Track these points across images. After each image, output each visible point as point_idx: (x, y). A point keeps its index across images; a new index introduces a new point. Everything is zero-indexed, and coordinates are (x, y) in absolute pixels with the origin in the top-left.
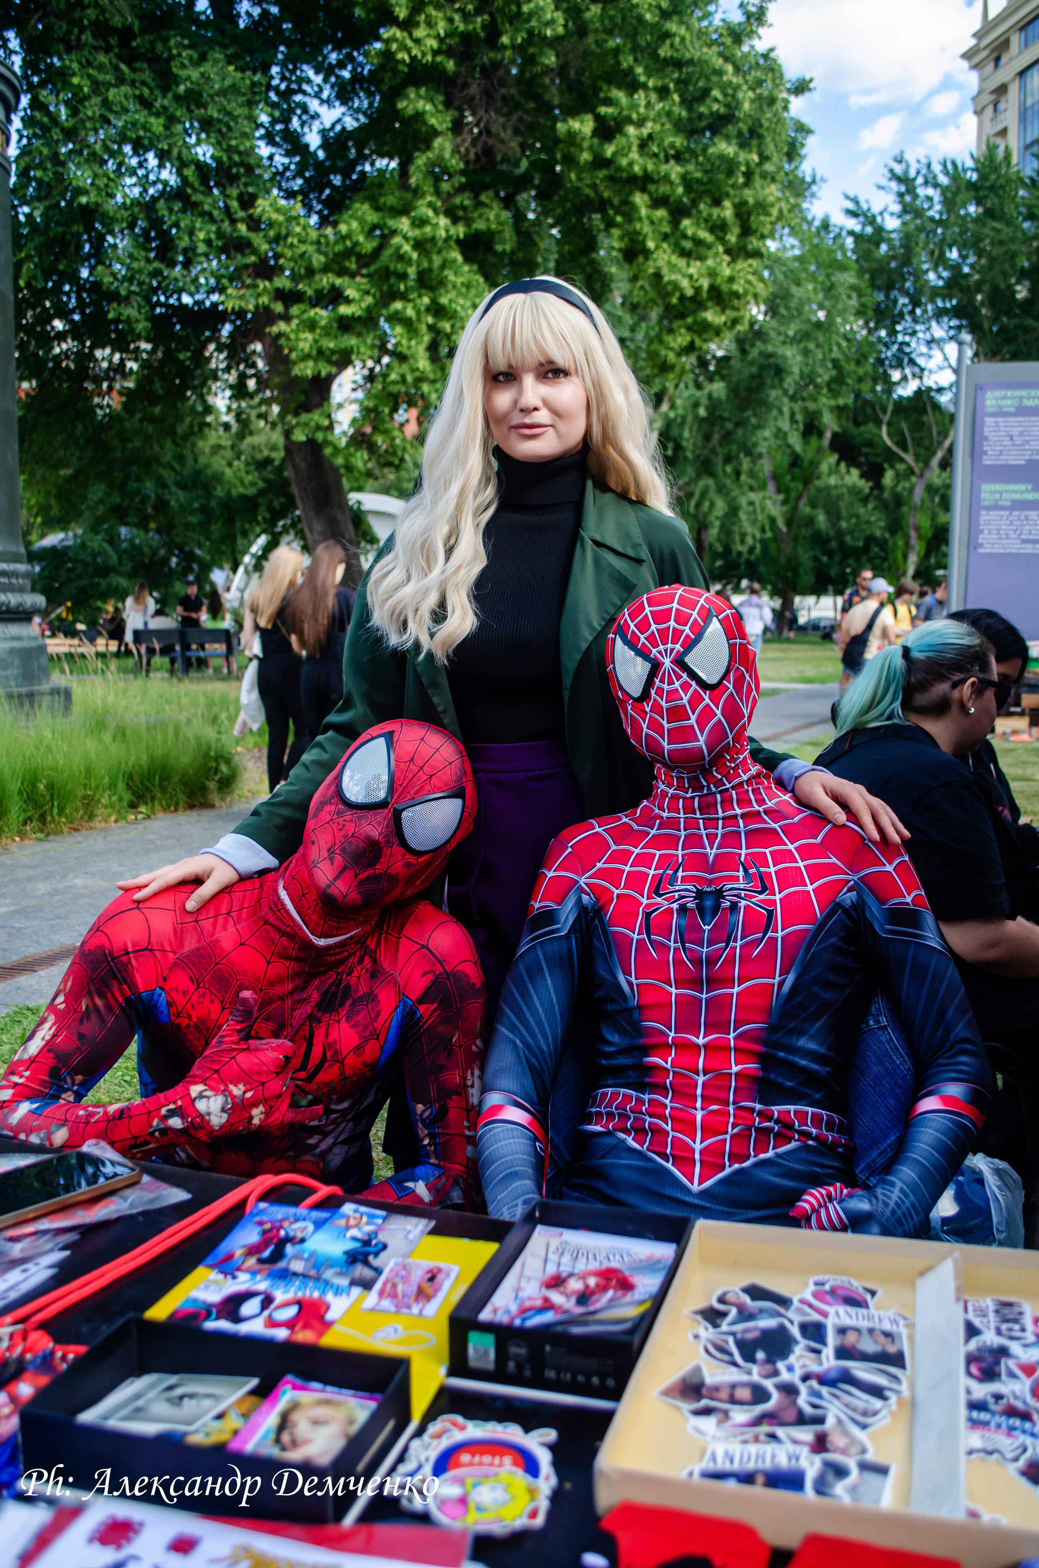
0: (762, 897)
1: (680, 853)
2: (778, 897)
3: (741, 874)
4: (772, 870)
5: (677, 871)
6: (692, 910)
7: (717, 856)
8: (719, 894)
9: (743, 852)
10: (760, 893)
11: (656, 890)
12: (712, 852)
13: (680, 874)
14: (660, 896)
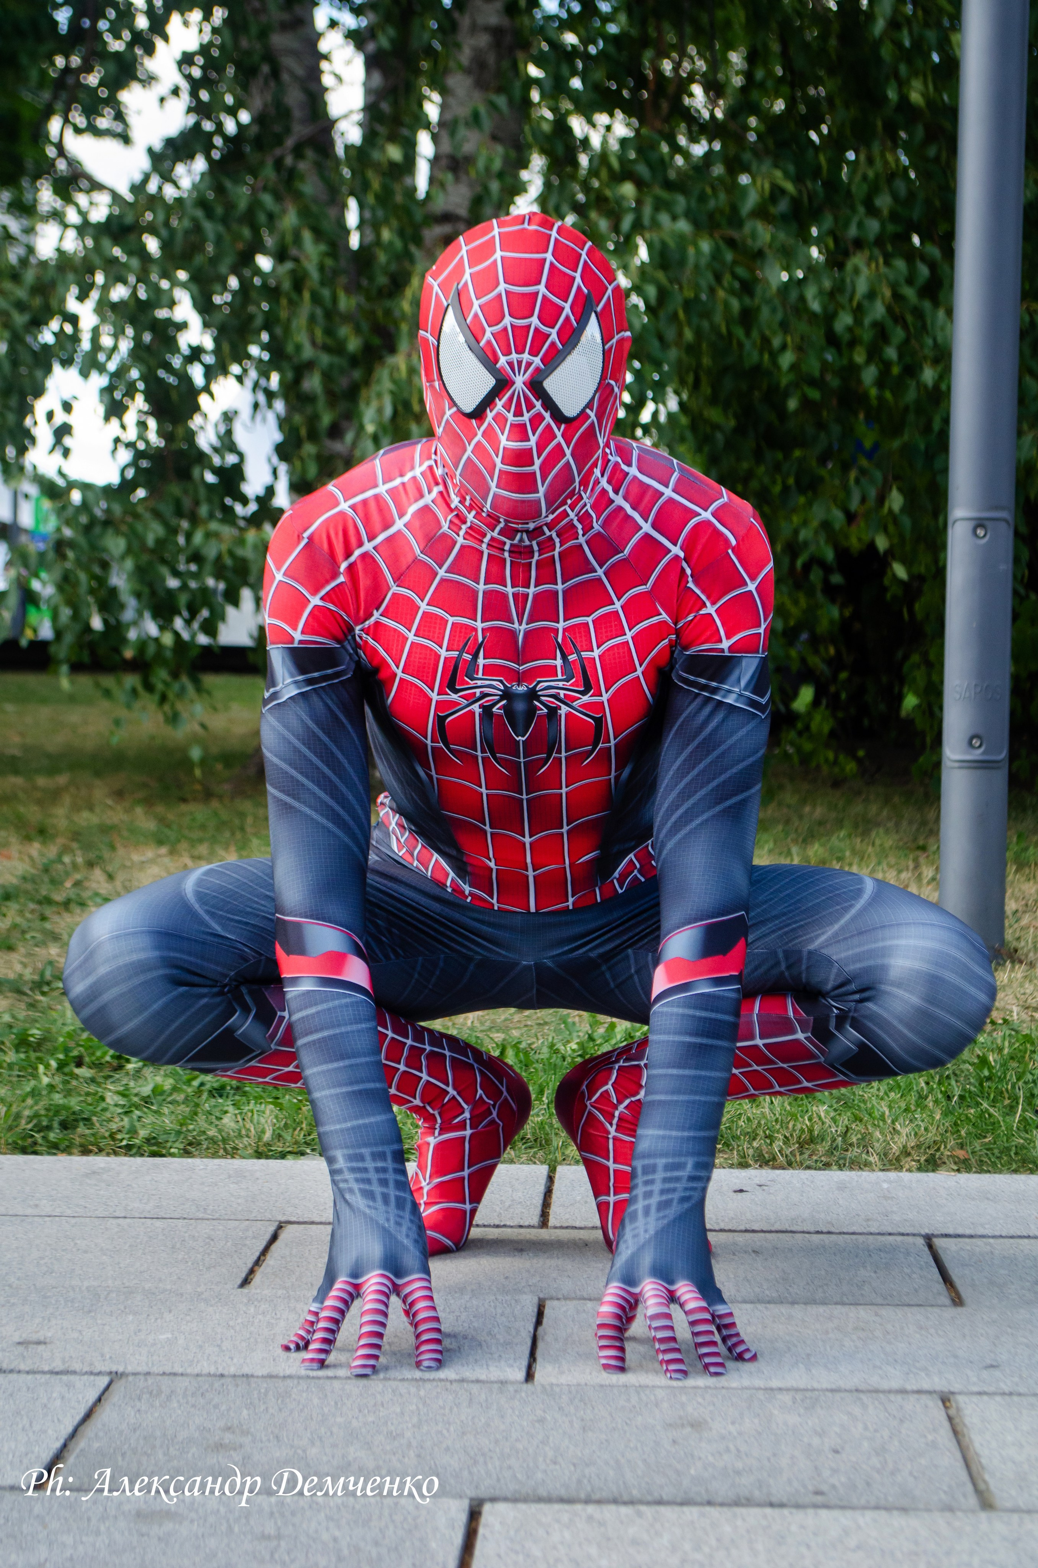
0: (586, 699)
1: (479, 625)
2: (605, 697)
3: (559, 662)
4: (596, 653)
5: (476, 656)
6: (500, 716)
7: (527, 634)
8: (533, 695)
9: (561, 625)
10: (583, 693)
11: (451, 683)
12: (521, 628)
13: (481, 661)
14: (456, 691)
